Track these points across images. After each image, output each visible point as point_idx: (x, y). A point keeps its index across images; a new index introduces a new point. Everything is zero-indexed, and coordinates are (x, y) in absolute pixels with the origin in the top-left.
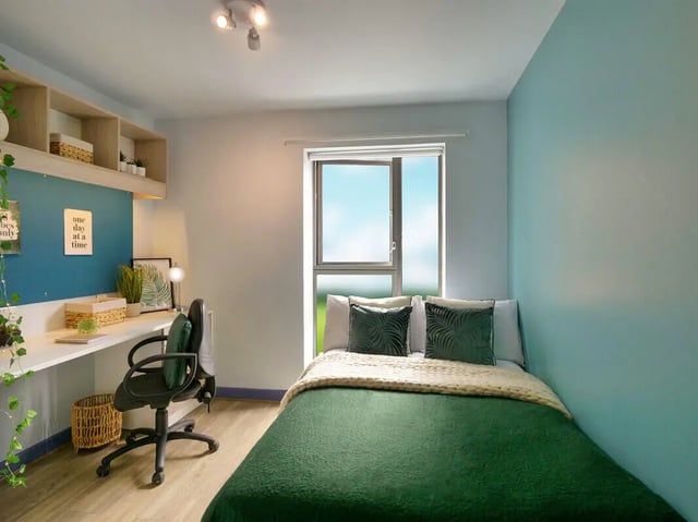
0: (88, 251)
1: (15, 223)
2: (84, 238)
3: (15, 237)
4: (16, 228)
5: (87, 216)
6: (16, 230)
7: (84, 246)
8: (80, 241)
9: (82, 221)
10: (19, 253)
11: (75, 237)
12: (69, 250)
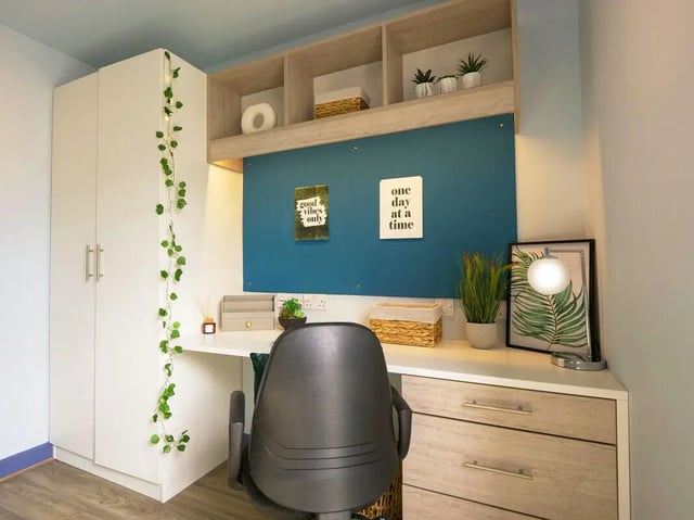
0: (416, 232)
1: (323, 208)
2: (408, 214)
3: (323, 222)
4: (324, 212)
5: (415, 184)
6: (324, 215)
7: (409, 226)
8: (403, 220)
9: (405, 191)
10: (326, 238)
11: (394, 215)
12: (386, 233)
